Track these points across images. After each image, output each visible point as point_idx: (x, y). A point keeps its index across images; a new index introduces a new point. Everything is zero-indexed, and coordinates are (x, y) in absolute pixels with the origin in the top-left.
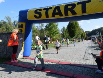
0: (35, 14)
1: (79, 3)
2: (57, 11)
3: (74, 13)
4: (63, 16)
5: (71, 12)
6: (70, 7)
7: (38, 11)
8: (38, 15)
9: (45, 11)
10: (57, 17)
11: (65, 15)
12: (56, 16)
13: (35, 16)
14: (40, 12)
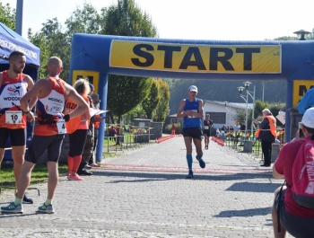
0: (136, 57)
1: (239, 50)
2: (193, 59)
3: (228, 66)
4: (205, 69)
5: (224, 66)
6: (221, 54)
7: (143, 49)
8: (143, 60)
9: (163, 53)
10: (192, 69)
11: (211, 69)
12: (189, 67)
13: (135, 62)
14: (150, 52)
